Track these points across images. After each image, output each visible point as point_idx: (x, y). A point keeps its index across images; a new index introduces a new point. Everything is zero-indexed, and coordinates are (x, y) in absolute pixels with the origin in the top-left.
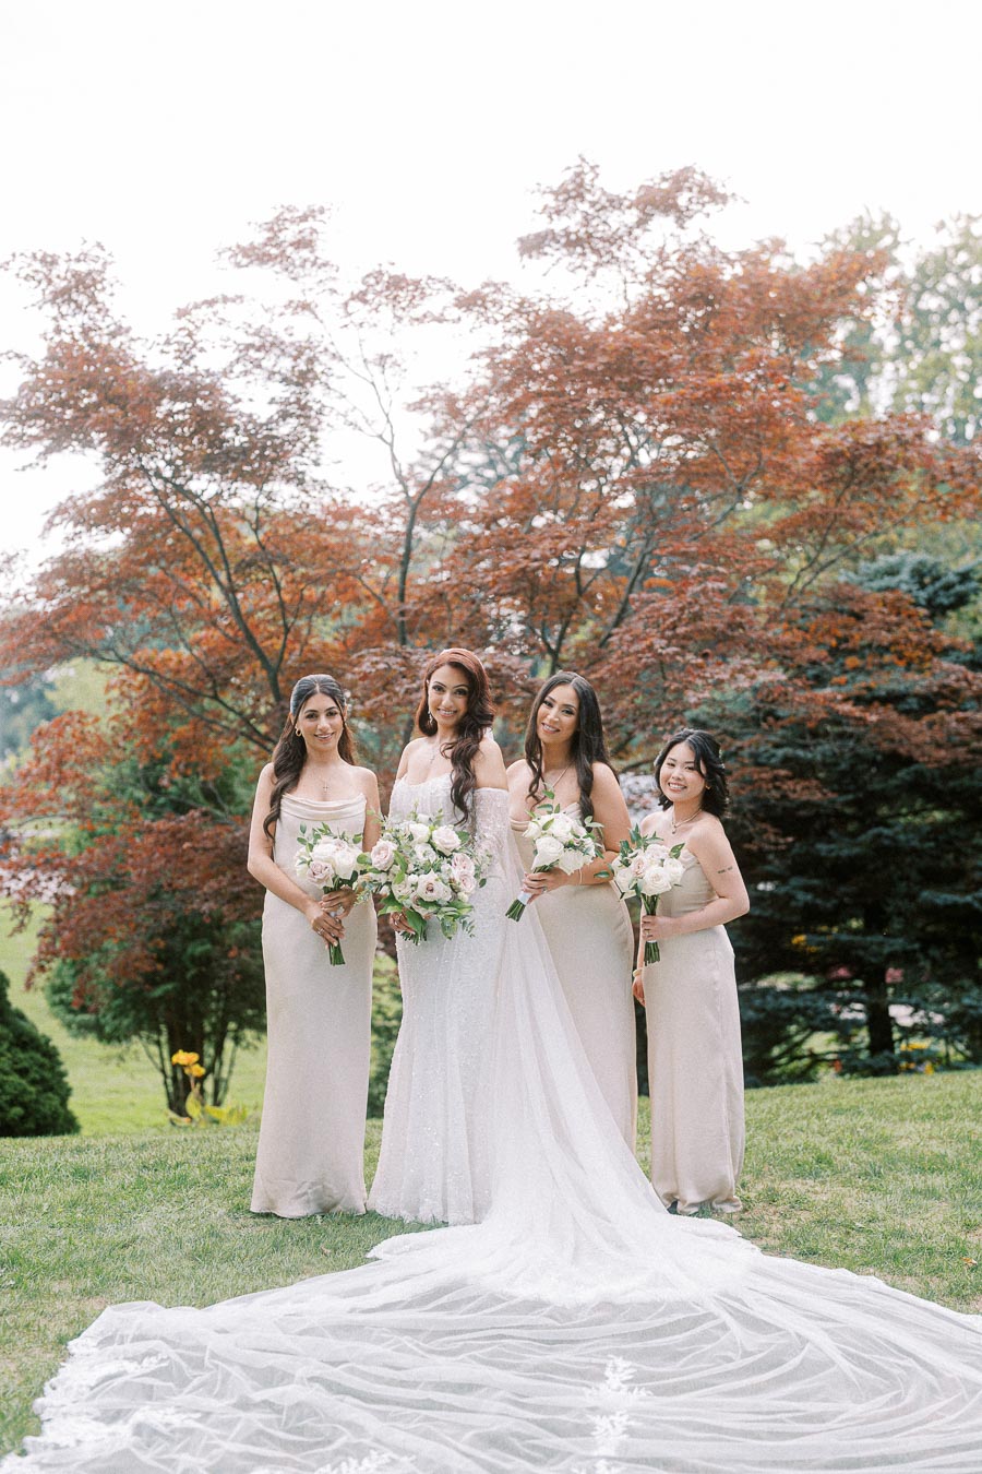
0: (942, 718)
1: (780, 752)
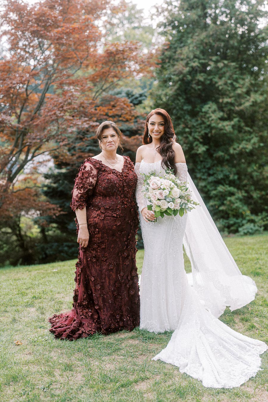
0: (137, 138)
1: (88, 148)
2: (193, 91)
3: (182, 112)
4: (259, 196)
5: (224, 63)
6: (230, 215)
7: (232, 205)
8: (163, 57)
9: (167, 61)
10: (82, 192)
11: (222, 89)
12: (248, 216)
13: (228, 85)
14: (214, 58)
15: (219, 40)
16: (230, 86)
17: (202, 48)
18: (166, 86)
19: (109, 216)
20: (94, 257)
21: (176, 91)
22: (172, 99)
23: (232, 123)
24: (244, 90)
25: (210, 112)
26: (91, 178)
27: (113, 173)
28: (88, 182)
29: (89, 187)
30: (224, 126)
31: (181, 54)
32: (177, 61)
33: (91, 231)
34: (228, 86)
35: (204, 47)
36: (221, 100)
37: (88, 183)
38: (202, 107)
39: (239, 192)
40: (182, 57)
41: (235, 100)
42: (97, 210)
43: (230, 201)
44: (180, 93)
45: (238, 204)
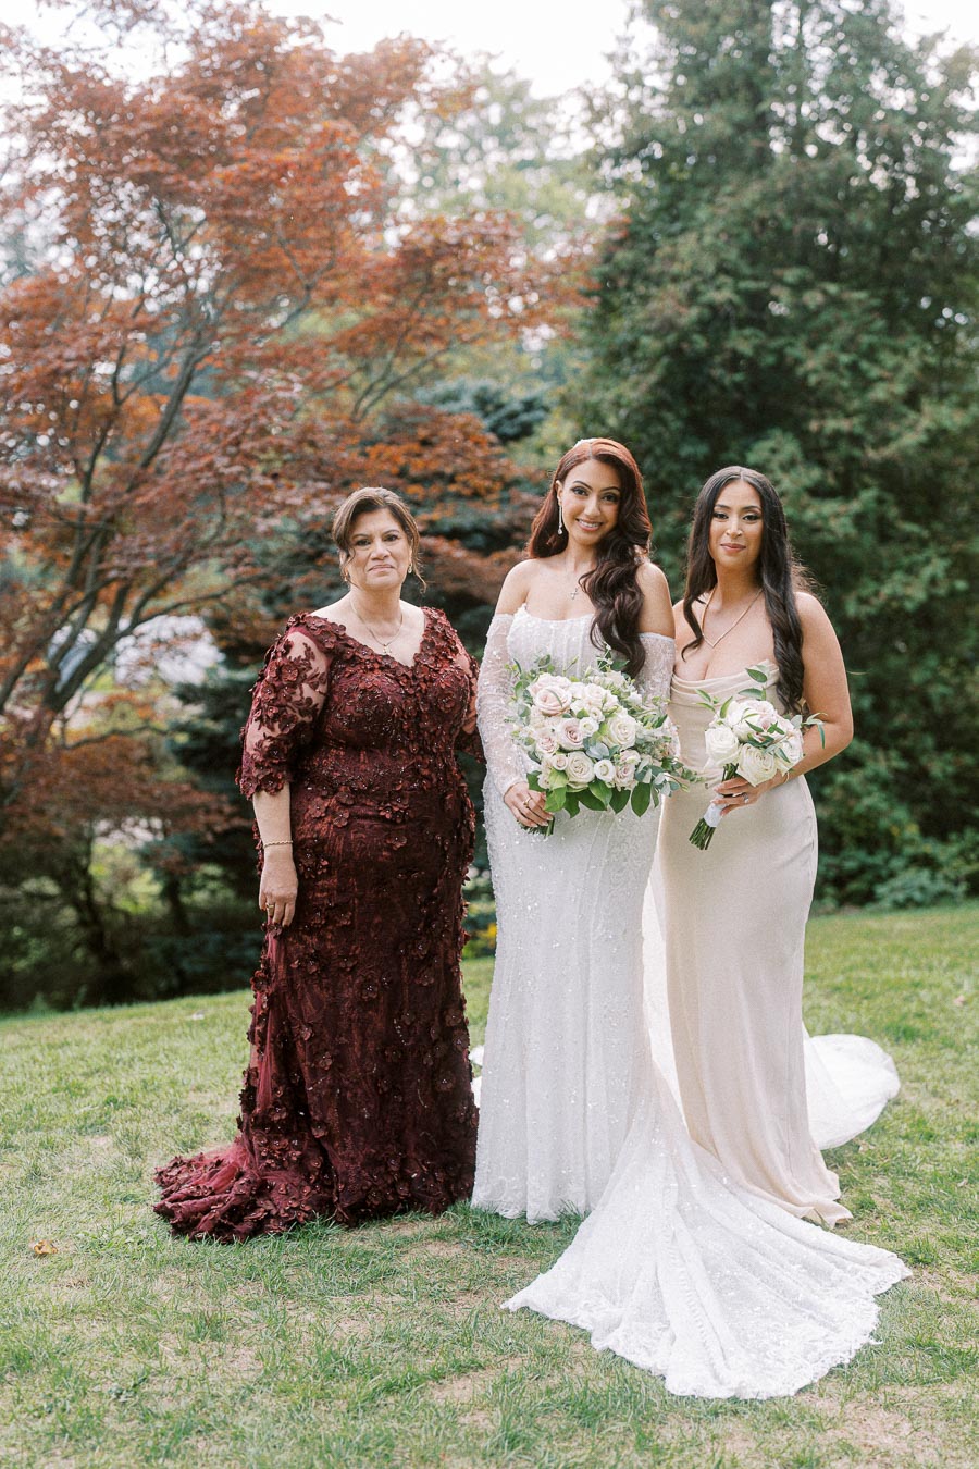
0: (511, 556)
2: (714, 390)
3: (676, 467)
4: (950, 769)
5: (825, 292)
6: (846, 839)
7: (852, 802)
8: (606, 268)
9: (622, 282)
10: (274, 735)
11: (819, 383)
12: (911, 842)
13: (841, 369)
14: (791, 275)
15: (810, 210)
16: (846, 373)
17: (746, 237)
18: (617, 373)
19: (366, 817)
20: (312, 957)
21: (652, 390)
22: (638, 417)
23: (855, 506)
24: (900, 388)
25: (774, 465)
26: (305, 686)
27: (381, 669)
28: (296, 698)
29: (300, 719)
30: (826, 519)
31: (672, 258)
32: (658, 284)
33: (306, 868)
34: (841, 376)
35: (754, 236)
36: (814, 426)
37: (298, 704)
38: (748, 448)
39: (880, 754)
40: (676, 268)
41: (868, 425)
42: (324, 793)
43: (846, 787)
44: (669, 398)
45: (874, 800)
